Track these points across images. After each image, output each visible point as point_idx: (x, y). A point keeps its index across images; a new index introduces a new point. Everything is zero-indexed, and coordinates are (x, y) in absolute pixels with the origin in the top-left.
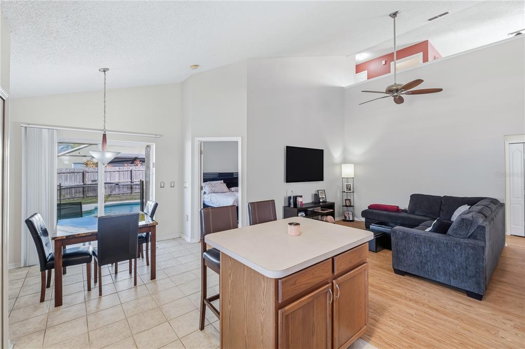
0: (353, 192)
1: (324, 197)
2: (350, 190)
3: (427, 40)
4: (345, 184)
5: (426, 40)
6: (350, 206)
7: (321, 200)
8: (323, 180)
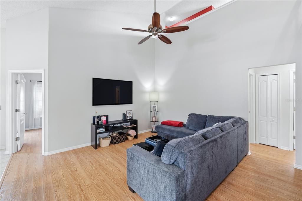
0: (158, 112)
1: (131, 115)
2: (155, 110)
3: (212, 6)
4: (153, 106)
5: (210, 5)
6: (155, 122)
7: (128, 118)
8: (132, 103)
